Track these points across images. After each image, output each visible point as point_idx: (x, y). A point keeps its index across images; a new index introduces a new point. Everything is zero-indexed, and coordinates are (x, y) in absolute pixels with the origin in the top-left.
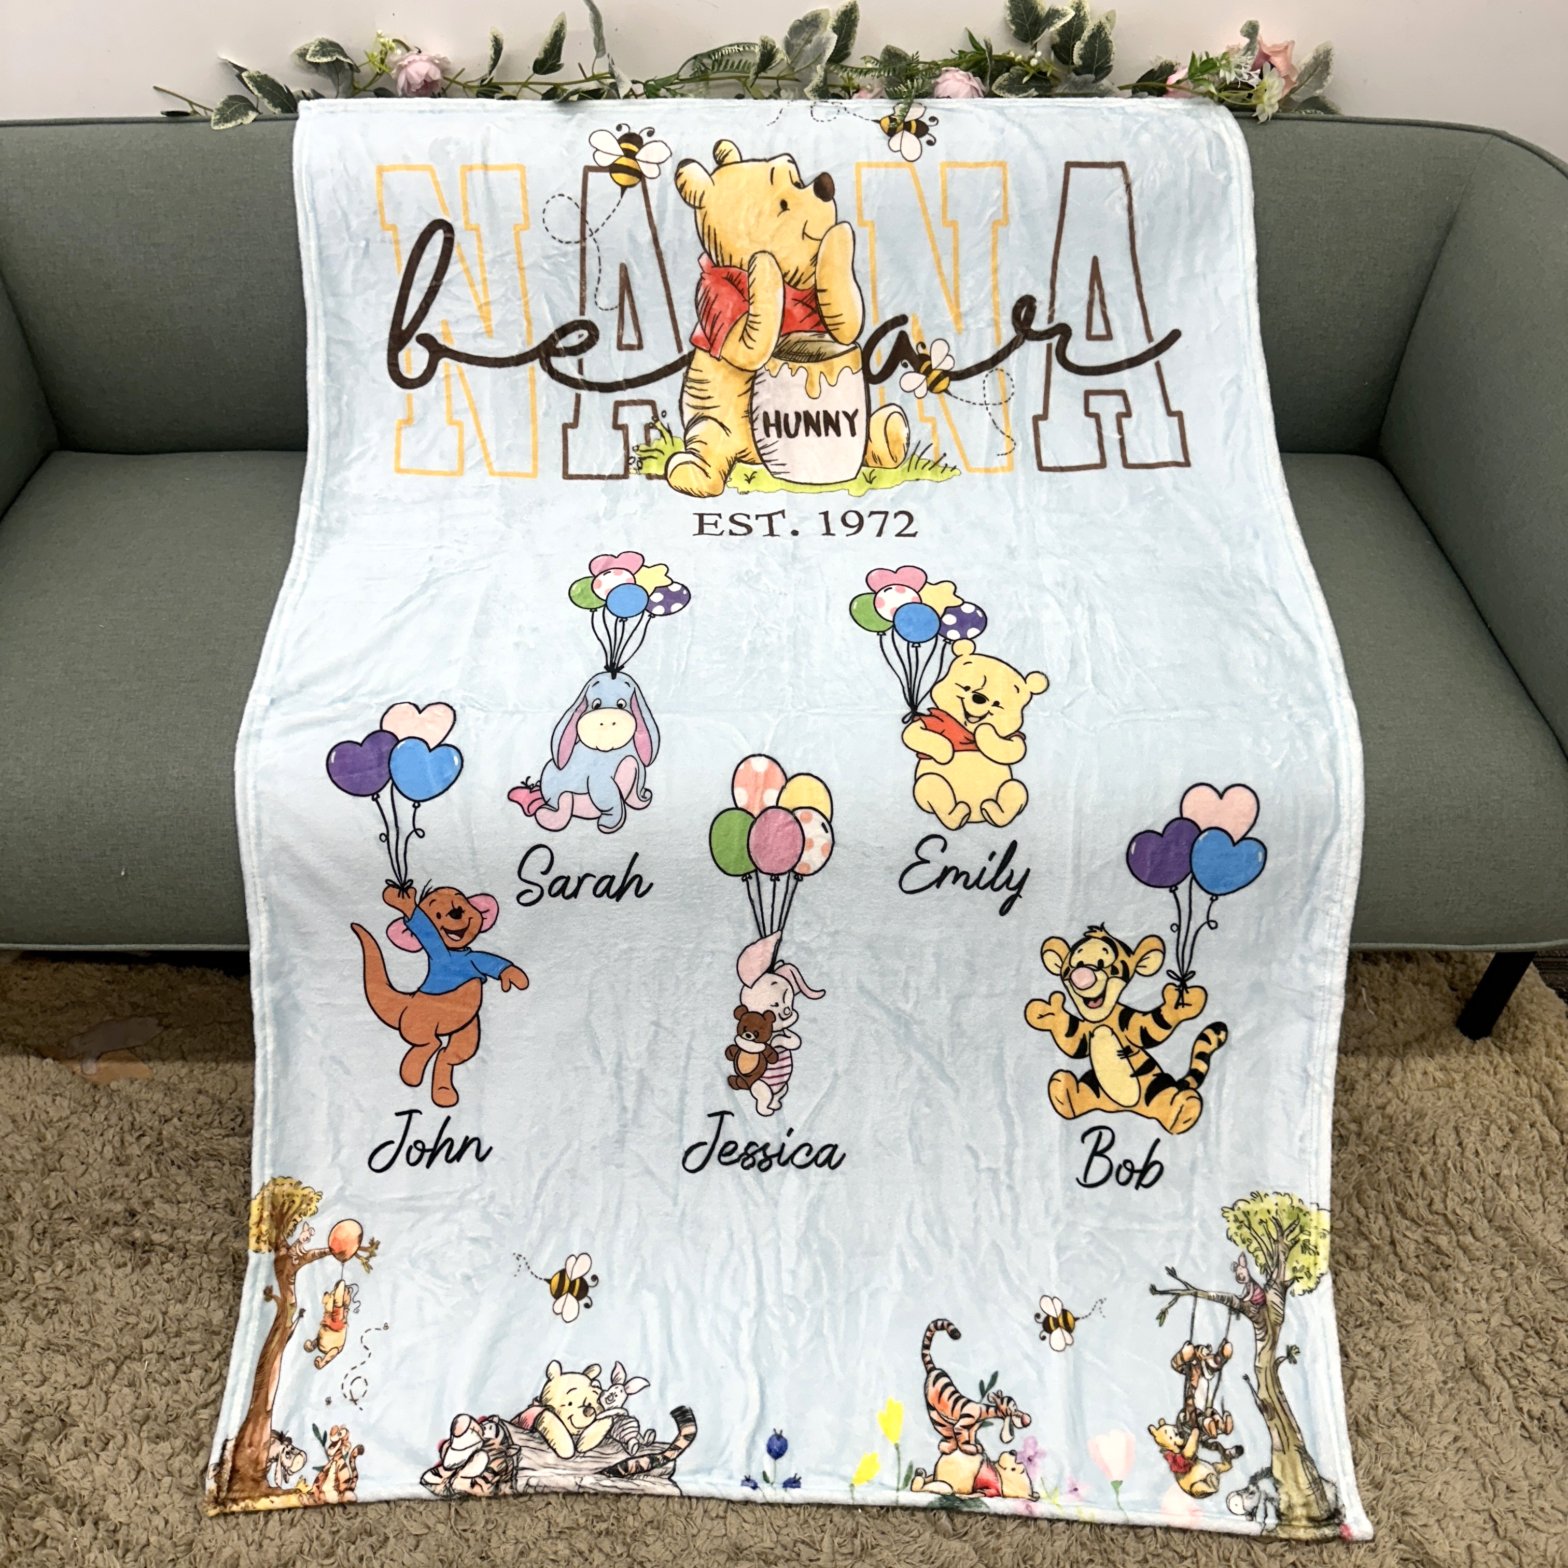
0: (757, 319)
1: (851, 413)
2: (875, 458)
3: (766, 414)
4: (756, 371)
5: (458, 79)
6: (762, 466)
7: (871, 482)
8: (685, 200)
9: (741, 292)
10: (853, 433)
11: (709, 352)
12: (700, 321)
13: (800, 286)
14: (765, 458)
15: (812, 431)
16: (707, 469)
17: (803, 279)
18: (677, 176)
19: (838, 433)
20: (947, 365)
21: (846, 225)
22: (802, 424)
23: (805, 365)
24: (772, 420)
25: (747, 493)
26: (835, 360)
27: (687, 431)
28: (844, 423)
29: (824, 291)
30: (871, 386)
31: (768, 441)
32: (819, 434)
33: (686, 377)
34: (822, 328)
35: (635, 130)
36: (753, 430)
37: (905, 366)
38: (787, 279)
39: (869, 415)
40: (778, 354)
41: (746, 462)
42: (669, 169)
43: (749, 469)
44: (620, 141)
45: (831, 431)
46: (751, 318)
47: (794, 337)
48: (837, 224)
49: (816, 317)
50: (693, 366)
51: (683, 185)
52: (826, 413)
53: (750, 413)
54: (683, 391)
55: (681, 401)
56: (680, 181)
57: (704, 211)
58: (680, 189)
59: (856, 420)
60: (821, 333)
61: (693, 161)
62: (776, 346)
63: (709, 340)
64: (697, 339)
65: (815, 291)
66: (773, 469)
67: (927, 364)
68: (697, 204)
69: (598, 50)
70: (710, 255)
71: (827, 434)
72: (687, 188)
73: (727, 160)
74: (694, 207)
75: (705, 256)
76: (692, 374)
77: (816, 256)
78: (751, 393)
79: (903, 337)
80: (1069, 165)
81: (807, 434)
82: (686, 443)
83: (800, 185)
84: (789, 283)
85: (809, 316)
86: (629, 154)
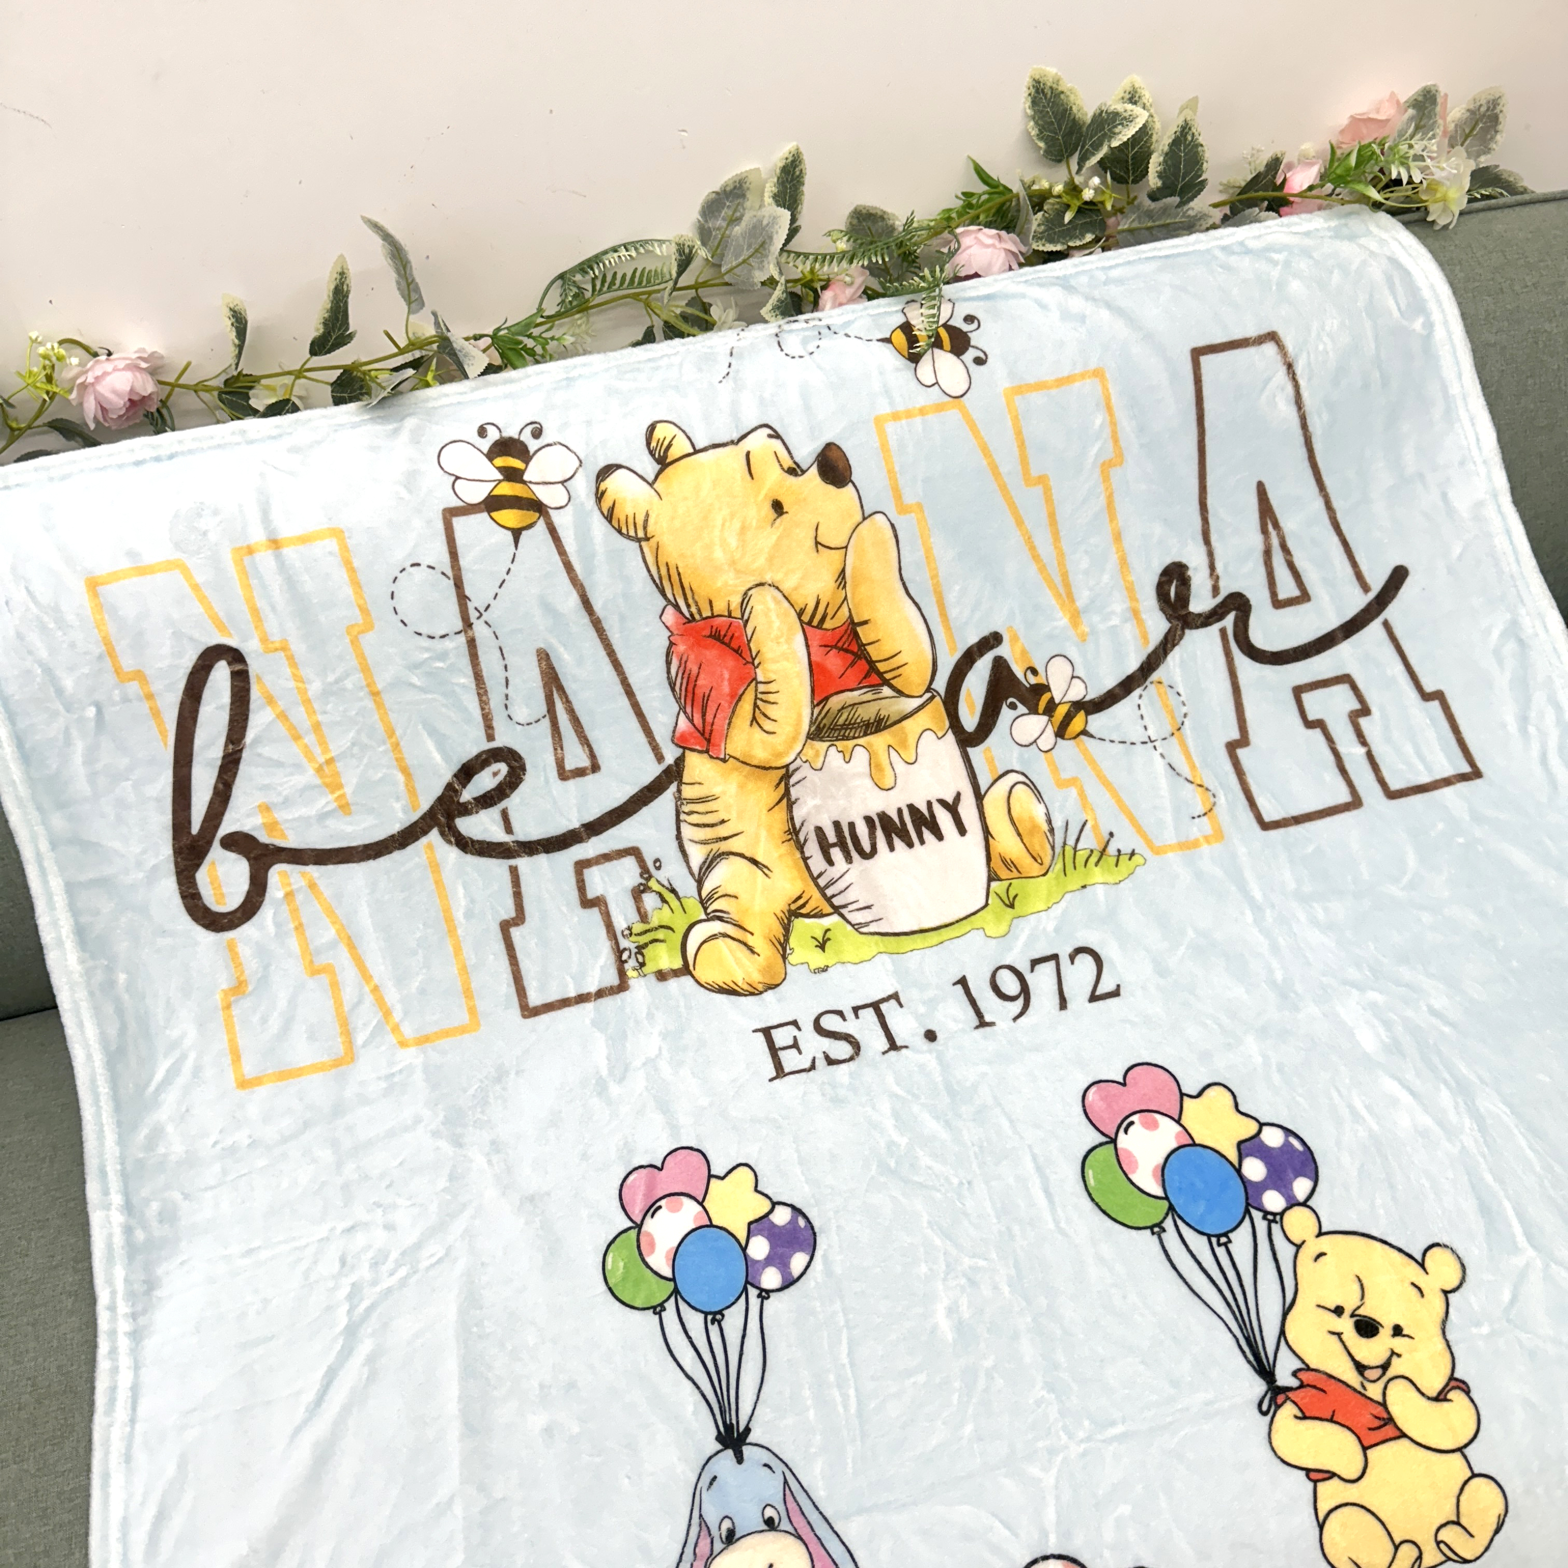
0: (771, 687)
1: (950, 800)
2: (1009, 864)
3: (819, 831)
4: (787, 766)
5: (182, 381)
6: (835, 918)
7: (1012, 906)
8: (619, 531)
9: (738, 651)
10: (962, 831)
11: (707, 752)
12: (683, 709)
13: (828, 624)
14: (837, 901)
15: (897, 842)
16: (751, 940)
17: (830, 612)
18: (600, 496)
19: (940, 837)
20: (1077, 693)
21: (879, 517)
22: (880, 834)
23: (861, 741)
24: (832, 837)
25: (825, 969)
26: (905, 723)
27: (700, 883)
28: (944, 819)
29: (865, 622)
30: (970, 750)
31: (833, 872)
32: (910, 845)
33: (679, 798)
34: (875, 679)
35: (511, 432)
36: (805, 859)
37: (1013, 707)
38: (806, 618)
39: (979, 797)
40: (818, 732)
41: (807, 916)
42: (583, 486)
43: (816, 926)
44: (491, 455)
45: (927, 834)
46: (761, 688)
47: (835, 702)
48: (864, 519)
49: (863, 665)
50: (686, 779)
51: (612, 509)
52: (911, 807)
53: (793, 833)
54: (678, 821)
55: (679, 837)
56: (606, 504)
57: (653, 542)
58: (609, 517)
59: (961, 809)
60: (875, 687)
61: (619, 467)
62: (812, 723)
63: (703, 734)
64: (683, 737)
65: (852, 627)
66: (856, 918)
67: (1045, 699)
68: (641, 534)
69: (409, 303)
70: (677, 607)
71: (922, 842)
72: (619, 513)
73: (674, 453)
74: (639, 540)
75: (670, 610)
76: (688, 792)
77: (843, 571)
78: (787, 801)
79: (1000, 665)
80: (1197, 353)
81: (892, 848)
82: (704, 903)
83: (795, 471)
84: (809, 623)
85: (852, 664)
86: (512, 475)
